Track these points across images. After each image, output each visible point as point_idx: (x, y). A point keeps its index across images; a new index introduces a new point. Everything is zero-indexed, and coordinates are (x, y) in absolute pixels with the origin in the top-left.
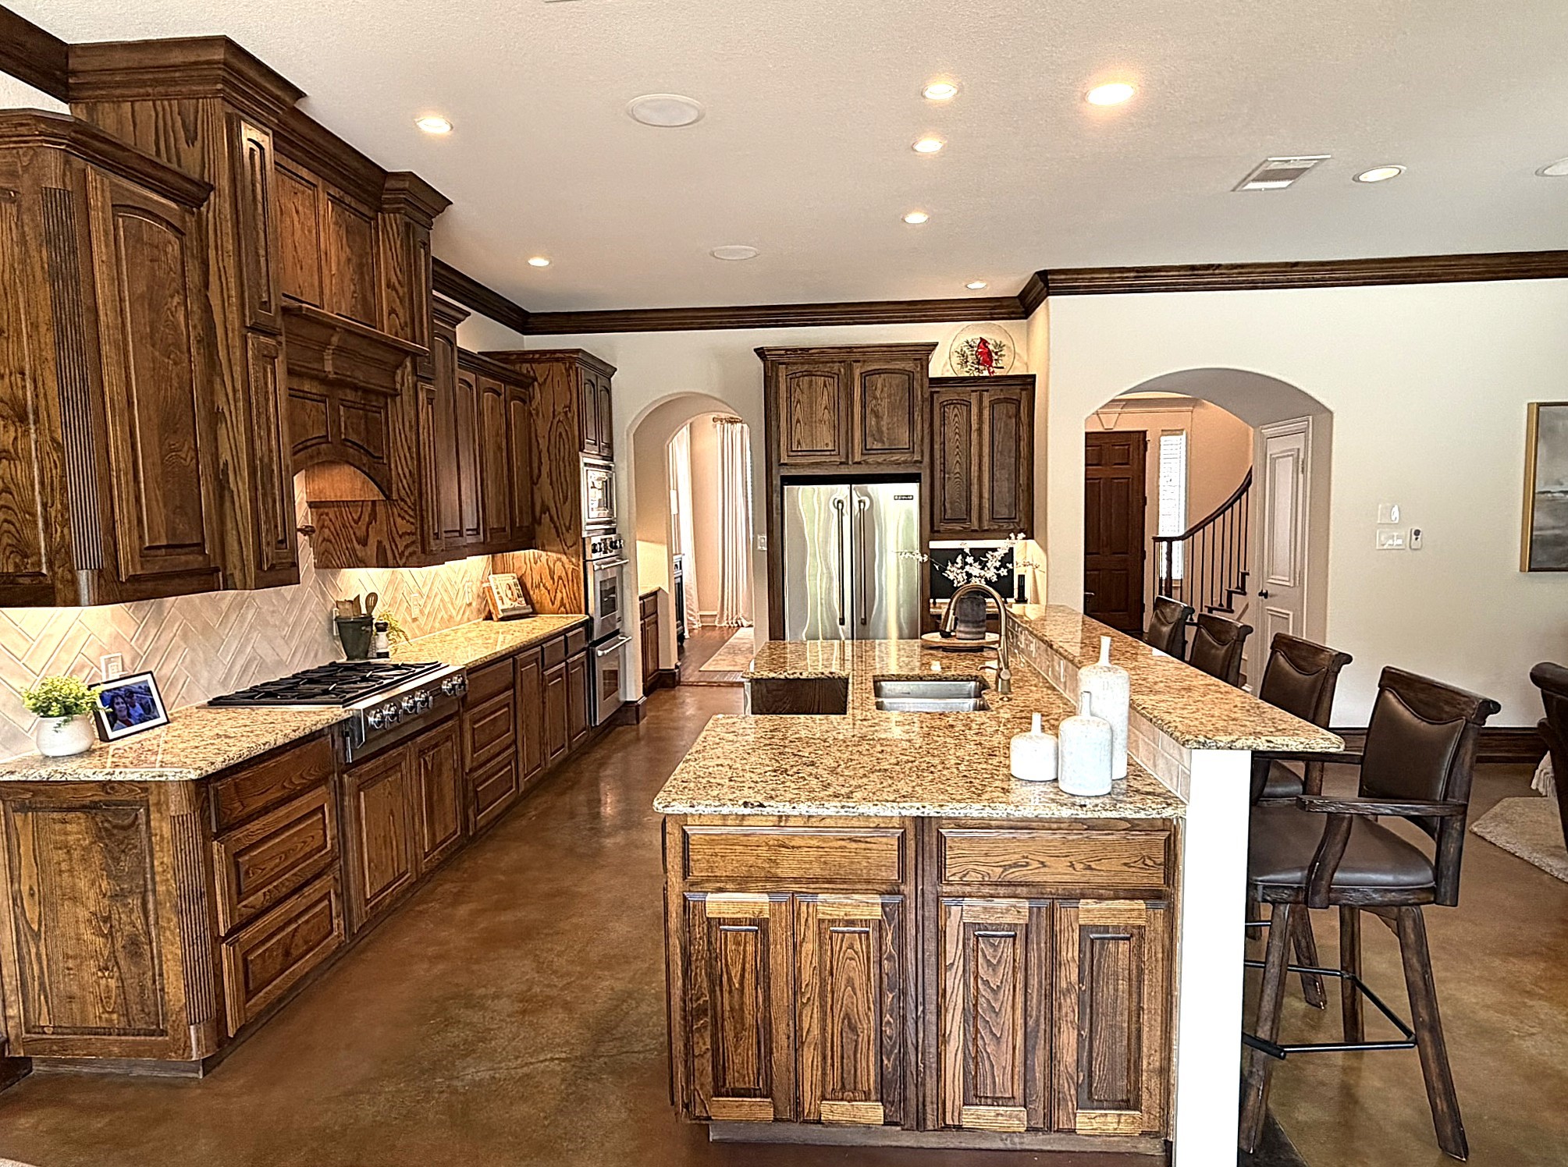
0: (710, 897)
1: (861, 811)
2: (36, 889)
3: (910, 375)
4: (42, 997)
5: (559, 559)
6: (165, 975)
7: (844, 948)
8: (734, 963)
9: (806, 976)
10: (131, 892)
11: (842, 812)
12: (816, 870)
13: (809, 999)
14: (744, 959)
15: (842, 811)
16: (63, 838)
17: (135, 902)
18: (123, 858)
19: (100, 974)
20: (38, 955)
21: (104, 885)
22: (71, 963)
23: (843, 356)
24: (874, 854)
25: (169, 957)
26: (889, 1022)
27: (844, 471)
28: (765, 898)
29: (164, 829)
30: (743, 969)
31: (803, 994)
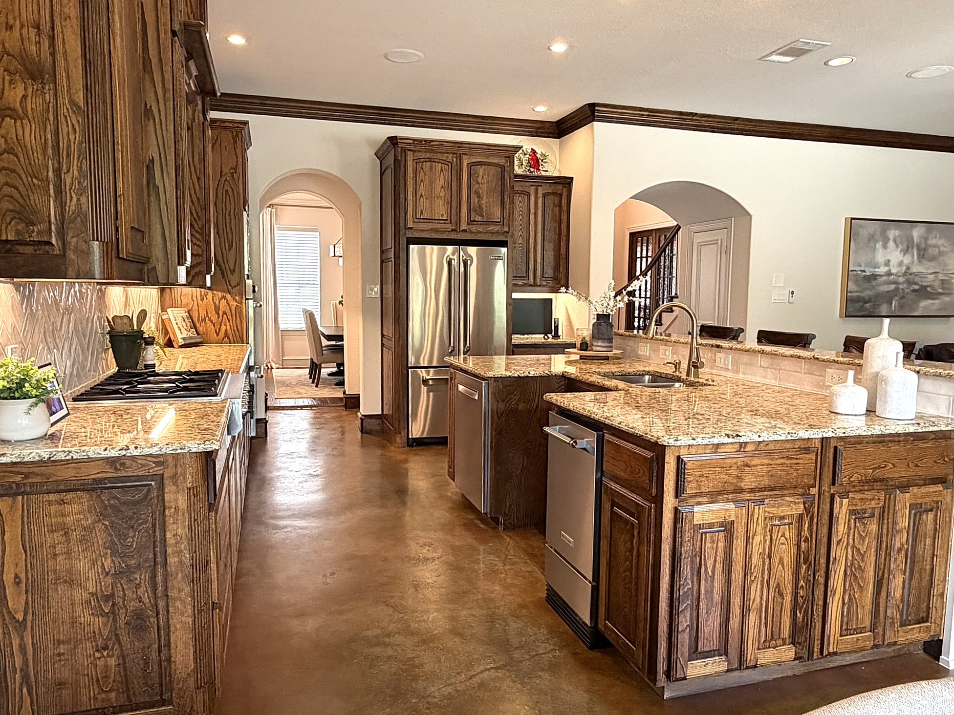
0: (697, 509)
1: (800, 435)
2: (23, 576)
3: (503, 167)
4: (25, 690)
5: (224, 297)
6: (173, 645)
7: (779, 537)
8: (709, 558)
9: (755, 560)
10: (139, 567)
11: (789, 438)
12: (766, 482)
13: (755, 577)
14: (716, 554)
15: (789, 436)
16: (60, 520)
17: (141, 577)
18: (131, 534)
19: (97, 655)
20: (23, 649)
21: (108, 563)
22: (62, 649)
23: (455, 150)
24: (800, 467)
25: (178, 626)
26: (802, 586)
27: (453, 236)
28: (732, 506)
29: (180, 502)
30: (715, 561)
31: (752, 573)
